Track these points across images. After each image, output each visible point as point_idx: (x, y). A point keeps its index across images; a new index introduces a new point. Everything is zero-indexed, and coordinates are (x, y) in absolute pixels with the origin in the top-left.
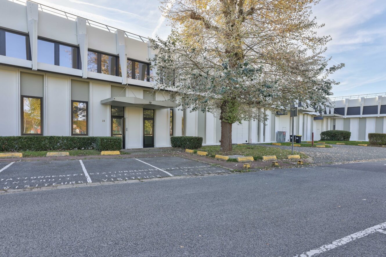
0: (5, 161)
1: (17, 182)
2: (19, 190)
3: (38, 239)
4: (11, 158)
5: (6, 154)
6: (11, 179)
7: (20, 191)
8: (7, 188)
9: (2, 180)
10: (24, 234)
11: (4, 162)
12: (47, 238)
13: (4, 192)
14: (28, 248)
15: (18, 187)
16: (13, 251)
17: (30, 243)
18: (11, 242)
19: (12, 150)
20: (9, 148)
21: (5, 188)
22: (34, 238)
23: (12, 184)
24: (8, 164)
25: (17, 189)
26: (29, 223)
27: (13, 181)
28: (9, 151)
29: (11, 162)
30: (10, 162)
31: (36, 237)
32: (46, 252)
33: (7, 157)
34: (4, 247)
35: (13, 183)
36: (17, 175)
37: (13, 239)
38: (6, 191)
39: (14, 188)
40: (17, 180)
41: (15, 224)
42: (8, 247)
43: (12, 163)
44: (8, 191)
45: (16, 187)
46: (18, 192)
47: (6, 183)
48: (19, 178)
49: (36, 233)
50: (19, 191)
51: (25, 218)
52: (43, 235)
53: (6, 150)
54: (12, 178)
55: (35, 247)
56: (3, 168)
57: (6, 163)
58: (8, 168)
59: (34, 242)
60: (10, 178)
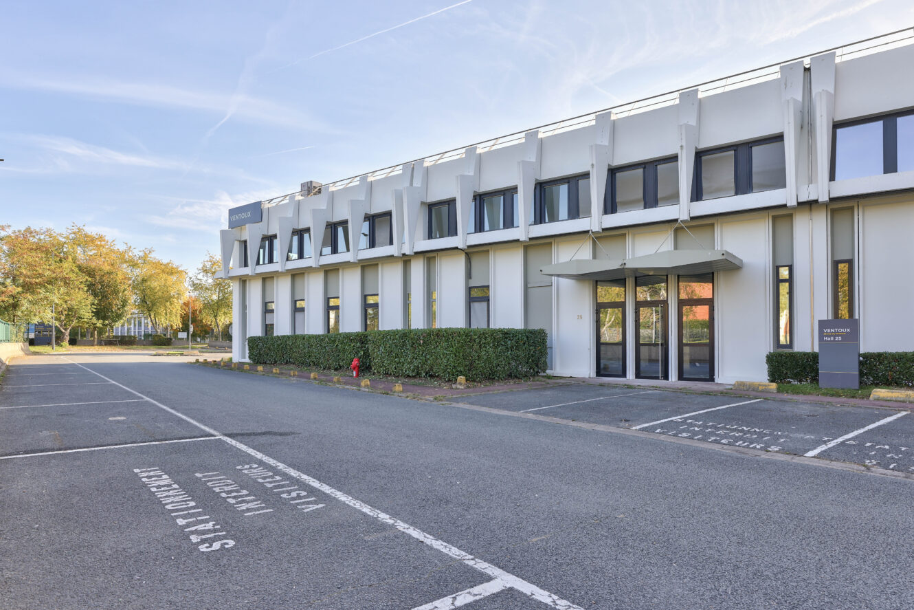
0: (889, 407)
1: (897, 455)
2: (896, 473)
3: (883, 572)
4: (904, 402)
5: (893, 392)
6: (887, 447)
7: (896, 476)
8: (871, 462)
9: (869, 444)
10: (861, 553)
11: (886, 410)
12: (903, 580)
13: (863, 468)
14: (857, 578)
15: (895, 466)
16: (828, 570)
17: (863, 571)
18: (832, 556)
19: (911, 384)
20: (902, 379)
21: (869, 461)
22: (876, 566)
23: (885, 456)
24: (892, 415)
25: (893, 469)
26: (881, 538)
27: (890, 453)
28: (901, 387)
29: (902, 410)
30: (899, 410)
31: (881, 568)
32: (888, 601)
33: (894, 399)
34: (817, 557)
35: (888, 456)
36: (904, 441)
37: (837, 551)
38: (868, 468)
39: (887, 467)
40: (898, 452)
41: (853, 531)
42: (824, 561)
43: (904, 413)
44: (873, 469)
45: (891, 466)
46: (891, 475)
47: (873, 453)
48: (903, 449)
49: (885, 560)
50: (894, 476)
51: (878, 528)
52: (898, 571)
53: (896, 383)
54: (888, 445)
55: (870, 582)
56: (879, 420)
57: (891, 412)
58: (890, 423)
59: (872, 573)
60: (884, 445)
